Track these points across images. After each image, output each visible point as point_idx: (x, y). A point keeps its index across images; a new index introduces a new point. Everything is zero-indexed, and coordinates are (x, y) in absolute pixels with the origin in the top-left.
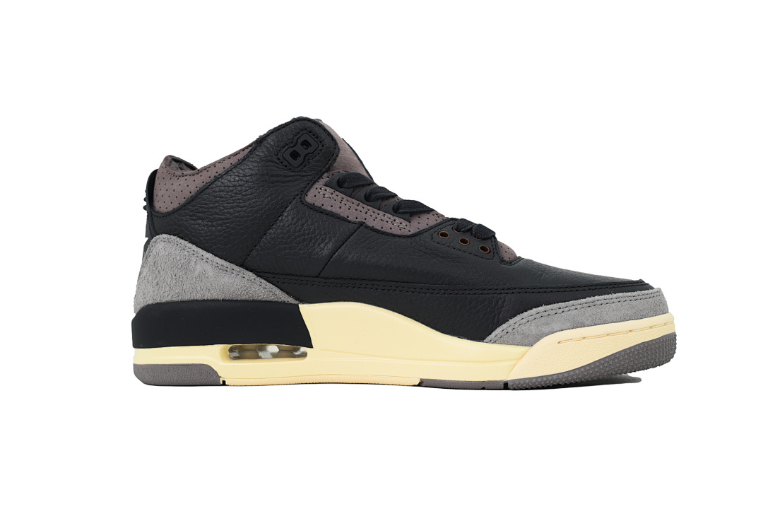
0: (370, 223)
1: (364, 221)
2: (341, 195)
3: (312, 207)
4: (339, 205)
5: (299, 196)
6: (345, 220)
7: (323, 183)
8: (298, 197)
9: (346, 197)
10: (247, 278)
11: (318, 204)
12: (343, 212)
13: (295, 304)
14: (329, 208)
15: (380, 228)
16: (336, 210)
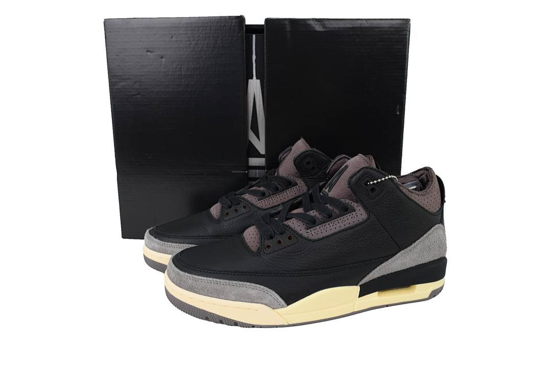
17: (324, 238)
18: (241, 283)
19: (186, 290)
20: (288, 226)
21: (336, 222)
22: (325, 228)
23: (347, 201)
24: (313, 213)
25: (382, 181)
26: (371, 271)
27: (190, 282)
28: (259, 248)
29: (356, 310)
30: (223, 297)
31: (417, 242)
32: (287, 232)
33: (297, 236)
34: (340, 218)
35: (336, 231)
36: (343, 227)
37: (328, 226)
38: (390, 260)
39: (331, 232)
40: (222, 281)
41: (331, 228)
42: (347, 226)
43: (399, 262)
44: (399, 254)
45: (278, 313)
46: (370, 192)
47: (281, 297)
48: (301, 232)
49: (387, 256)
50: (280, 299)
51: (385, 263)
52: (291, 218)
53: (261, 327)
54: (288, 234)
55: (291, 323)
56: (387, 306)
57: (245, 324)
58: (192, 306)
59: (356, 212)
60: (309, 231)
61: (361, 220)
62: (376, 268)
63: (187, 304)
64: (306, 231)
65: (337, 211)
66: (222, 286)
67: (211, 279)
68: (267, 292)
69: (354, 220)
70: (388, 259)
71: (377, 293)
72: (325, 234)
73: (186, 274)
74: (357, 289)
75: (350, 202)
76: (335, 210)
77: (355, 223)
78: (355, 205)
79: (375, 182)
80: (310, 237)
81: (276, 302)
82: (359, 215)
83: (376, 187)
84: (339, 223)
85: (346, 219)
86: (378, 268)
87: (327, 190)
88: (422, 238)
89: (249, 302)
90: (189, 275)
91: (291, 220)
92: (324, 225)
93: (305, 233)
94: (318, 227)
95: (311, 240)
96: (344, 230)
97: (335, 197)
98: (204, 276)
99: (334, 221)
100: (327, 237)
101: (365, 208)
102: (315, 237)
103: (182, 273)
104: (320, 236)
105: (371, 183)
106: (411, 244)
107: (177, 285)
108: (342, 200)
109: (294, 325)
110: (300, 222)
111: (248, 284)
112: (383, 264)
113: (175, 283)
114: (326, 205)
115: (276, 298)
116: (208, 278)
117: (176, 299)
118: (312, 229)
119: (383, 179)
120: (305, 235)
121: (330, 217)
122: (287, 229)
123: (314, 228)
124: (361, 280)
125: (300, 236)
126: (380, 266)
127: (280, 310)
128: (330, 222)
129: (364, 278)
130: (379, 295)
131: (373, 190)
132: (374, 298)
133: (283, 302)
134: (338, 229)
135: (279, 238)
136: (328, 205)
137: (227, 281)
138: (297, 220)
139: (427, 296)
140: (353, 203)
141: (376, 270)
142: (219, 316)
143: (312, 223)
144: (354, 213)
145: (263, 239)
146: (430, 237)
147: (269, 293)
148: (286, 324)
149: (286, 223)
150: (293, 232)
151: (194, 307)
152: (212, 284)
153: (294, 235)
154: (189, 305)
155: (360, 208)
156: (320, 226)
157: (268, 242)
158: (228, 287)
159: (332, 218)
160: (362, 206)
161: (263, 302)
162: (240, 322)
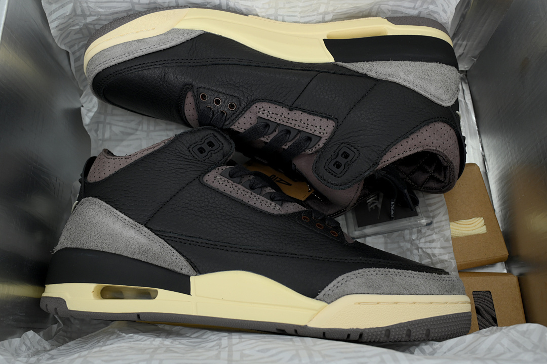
0: (285, 111)
1: (289, 112)
2: (308, 131)
3: (328, 117)
4: (308, 122)
5: (339, 124)
6: (304, 111)
7: (322, 139)
8: (340, 122)
9: (304, 130)
10: (373, 72)
11: (324, 120)
12: (305, 116)
13: (337, 61)
14: (316, 118)
15: (278, 107)
16: (311, 117)
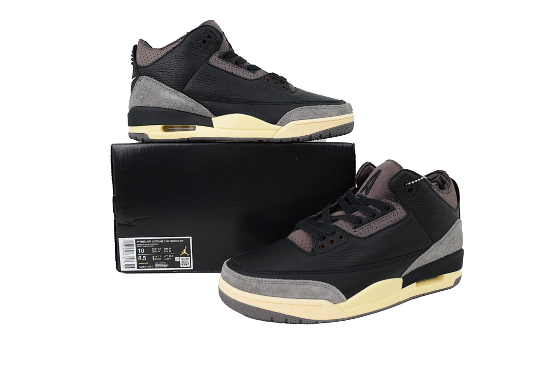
17: (371, 235)
18: (305, 281)
19: (251, 293)
20: (337, 227)
21: (380, 221)
22: (371, 226)
23: (387, 201)
24: (357, 214)
25: (418, 181)
26: (411, 264)
27: (254, 284)
28: (313, 249)
29: (400, 301)
30: (288, 296)
31: (446, 235)
32: (337, 232)
33: (347, 235)
34: (383, 217)
35: (381, 228)
36: (387, 225)
37: (373, 225)
38: (426, 253)
39: (377, 230)
40: (286, 280)
41: (376, 226)
42: (390, 223)
43: (433, 254)
44: (432, 247)
45: (338, 307)
46: (408, 192)
47: (341, 292)
48: (349, 232)
49: (423, 249)
50: (341, 294)
51: (422, 255)
52: (338, 220)
53: (323, 322)
54: (338, 234)
55: (350, 316)
56: (423, 295)
57: (310, 320)
58: (257, 308)
59: (397, 210)
60: (356, 230)
61: (401, 218)
62: (415, 260)
63: (252, 307)
64: (353, 230)
65: (379, 211)
66: (287, 286)
67: (275, 280)
68: (329, 288)
69: (395, 217)
70: (424, 252)
71: (415, 283)
72: (372, 232)
73: (249, 277)
74: (400, 281)
75: (390, 202)
76: (377, 210)
77: (397, 221)
78: (394, 204)
79: (413, 182)
80: (359, 235)
81: (337, 297)
82: (399, 213)
83: (413, 187)
84: (382, 221)
85: (388, 217)
86: (417, 260)
87: (364, 193)
88: (449, 231)
89: (313, 299)
90: (252, 278)
91: (339, 222)
92: (369, 223)
93: (354, 232)
94: (364, 226)
95: (360, 238)
96: (388, 227)
97: (373, 198)
98: (267, 278)
99: (378, 219)
100: (374, 234)
101: (404, 207)
102: (364, 235)
103: (244, 277)
104: (368, 234)
105: (409, 183)
106: (442, 237)
107: (239, 289)
108: (382, 200)
109: (353, 318)
110: (347, 222)
111: (311, 281)
112: (421, 257)
113: (236, 288)
114: (369, 206)
115: (337, 293)
116: (272, 279)
117: (240, 302)
118: (359, 228)
119: (419, 180)
120: (354, 234)
121: (374, 216)
122: (337, 229)
123: (361, 227)
124: (403, 273)
125: (350, 234)
126: (418, 258)
127: (341, 305)
128: (374, 221)
129: (405, 270)
130: (417, 286)
131: (410, 190)
132: (414, 288)
133: (343, 297)
134: (383, 227)
135: (331, 238)
136: (371, 206)
137: (291, 281)
138: (344, 221)
139: (452, 285)
140: (393, 203)
141: (415, 262)
142: (285, 315)
143: (358, 223)
144: (395, 211)
145: (315, 240)
146: (454, 230)
147: (331, 289)
148: (346, 317)
149: (334, 224)
150: (342, 232)
151: (260, 309)
152: (277, 284)
153: (344, 234)
154: (254, 307)
155: (399, 206)
156: (366, 225)
157: (320, 243)
158: (293, 287)
159: (376, 217)
160: (401, 205)
161: (325, 298)
162: (305, 319)
